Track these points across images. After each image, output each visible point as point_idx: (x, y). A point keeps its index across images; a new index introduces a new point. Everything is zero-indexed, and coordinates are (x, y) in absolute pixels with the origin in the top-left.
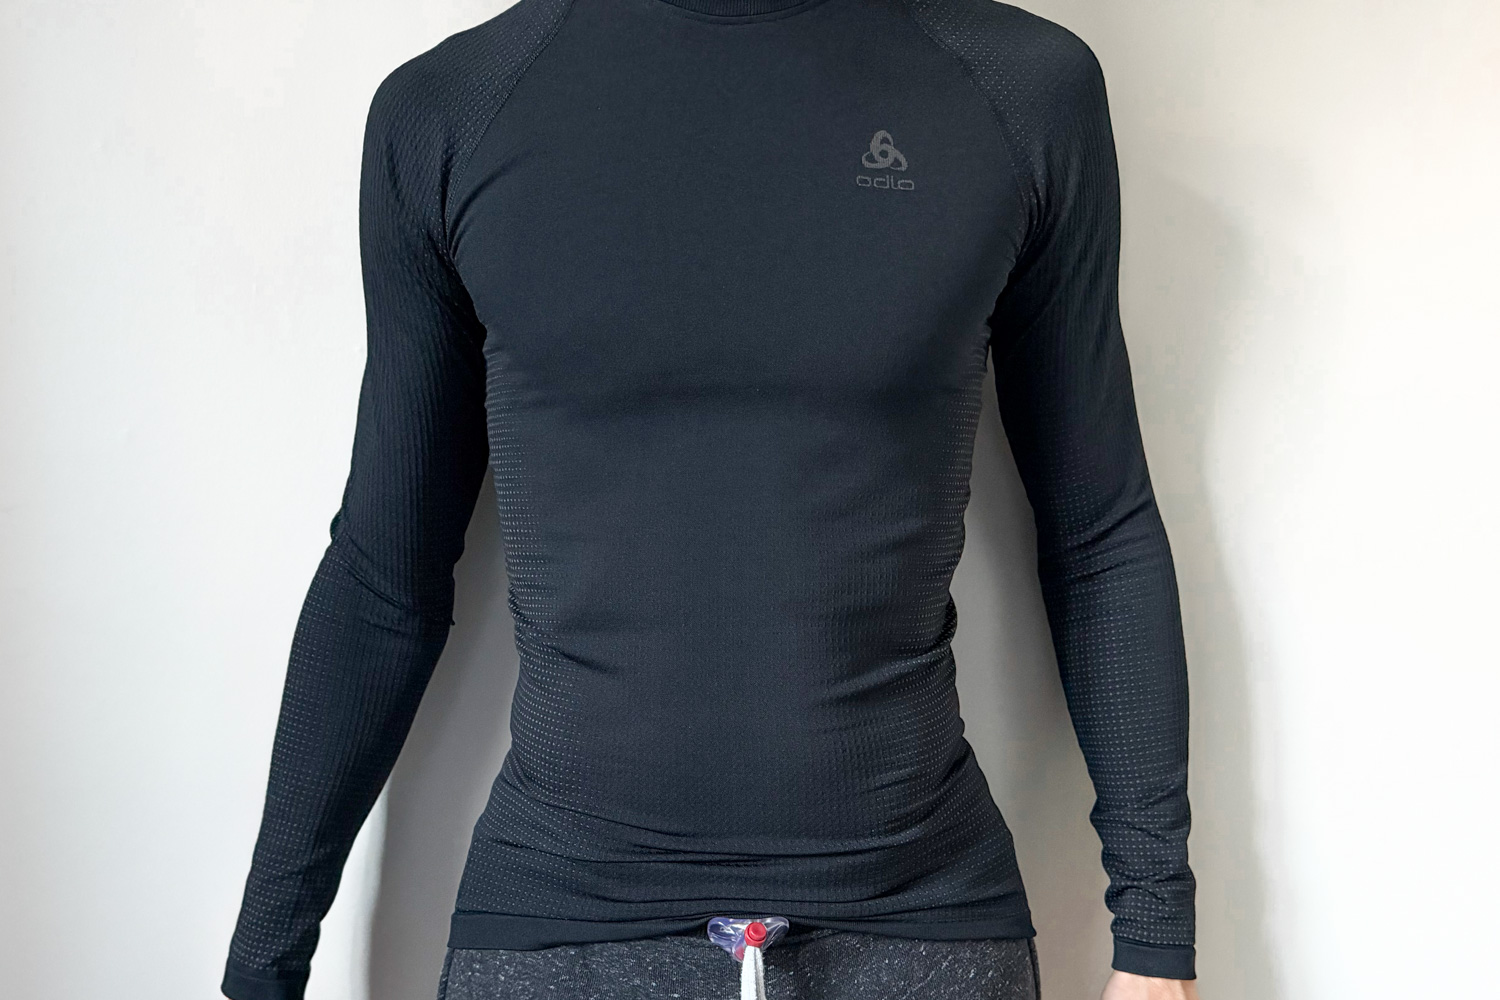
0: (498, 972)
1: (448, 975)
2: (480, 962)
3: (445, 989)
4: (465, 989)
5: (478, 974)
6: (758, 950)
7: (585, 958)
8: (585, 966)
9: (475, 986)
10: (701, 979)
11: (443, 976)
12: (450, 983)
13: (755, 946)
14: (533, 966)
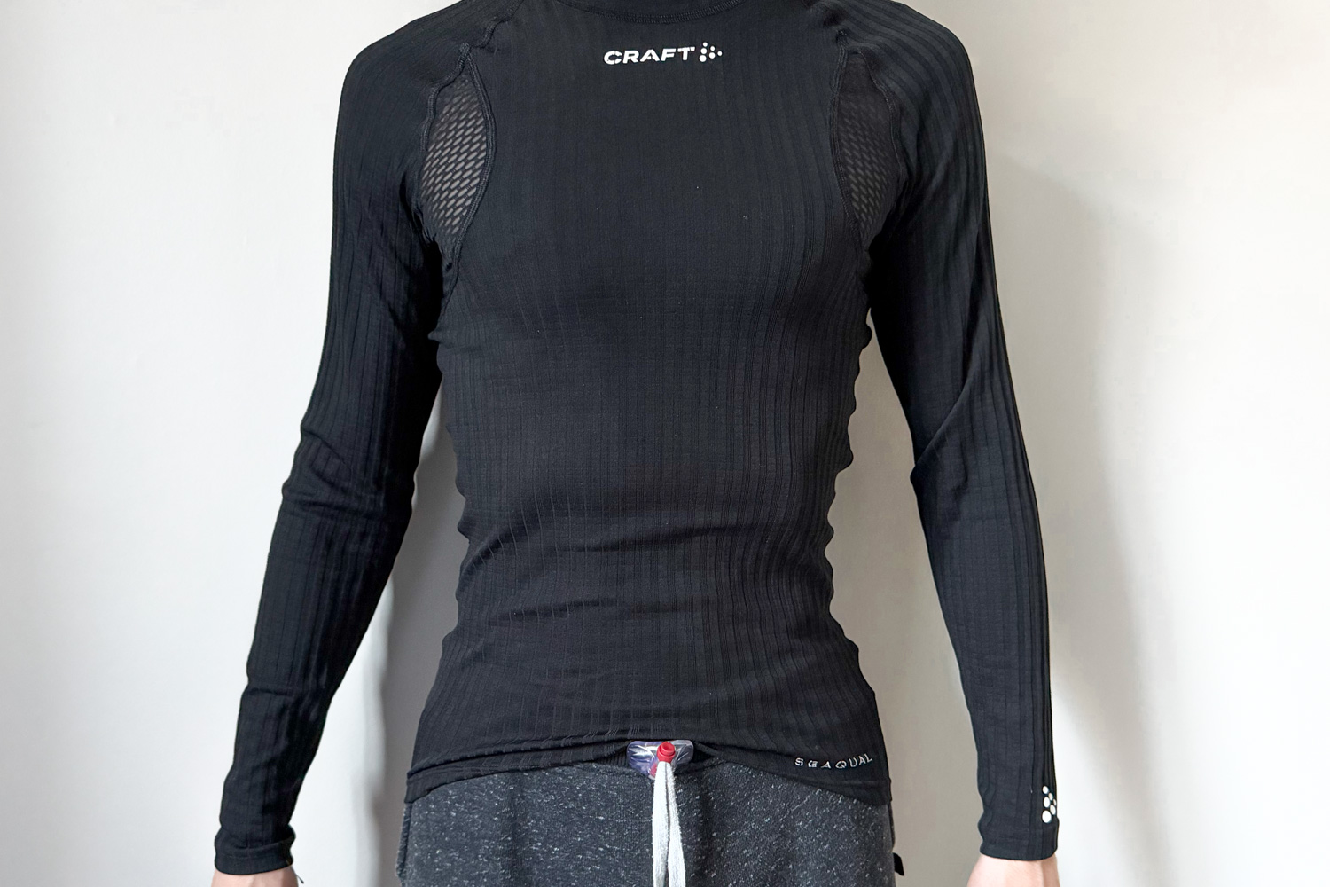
0: (449, 810)
1: (410, 816)
2: (434, 803)
3: (408, 828)
4: (424, 826)
5: (433, 813)
6: (668, 765)
7: (522, 791)
8: (523, 797)
9: (431, 823)
10: (622, 804)
11: (405, 818)
12: (412, 823)
13: (666, 761)
14: (480, 802)
